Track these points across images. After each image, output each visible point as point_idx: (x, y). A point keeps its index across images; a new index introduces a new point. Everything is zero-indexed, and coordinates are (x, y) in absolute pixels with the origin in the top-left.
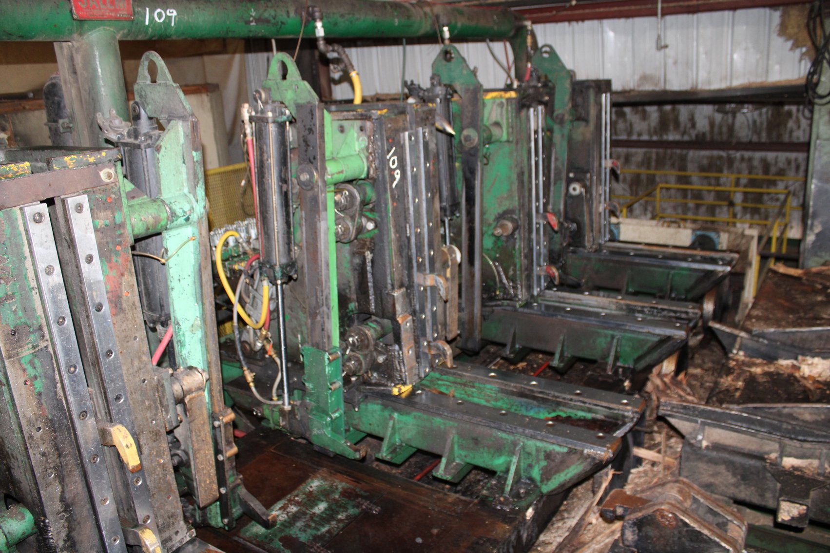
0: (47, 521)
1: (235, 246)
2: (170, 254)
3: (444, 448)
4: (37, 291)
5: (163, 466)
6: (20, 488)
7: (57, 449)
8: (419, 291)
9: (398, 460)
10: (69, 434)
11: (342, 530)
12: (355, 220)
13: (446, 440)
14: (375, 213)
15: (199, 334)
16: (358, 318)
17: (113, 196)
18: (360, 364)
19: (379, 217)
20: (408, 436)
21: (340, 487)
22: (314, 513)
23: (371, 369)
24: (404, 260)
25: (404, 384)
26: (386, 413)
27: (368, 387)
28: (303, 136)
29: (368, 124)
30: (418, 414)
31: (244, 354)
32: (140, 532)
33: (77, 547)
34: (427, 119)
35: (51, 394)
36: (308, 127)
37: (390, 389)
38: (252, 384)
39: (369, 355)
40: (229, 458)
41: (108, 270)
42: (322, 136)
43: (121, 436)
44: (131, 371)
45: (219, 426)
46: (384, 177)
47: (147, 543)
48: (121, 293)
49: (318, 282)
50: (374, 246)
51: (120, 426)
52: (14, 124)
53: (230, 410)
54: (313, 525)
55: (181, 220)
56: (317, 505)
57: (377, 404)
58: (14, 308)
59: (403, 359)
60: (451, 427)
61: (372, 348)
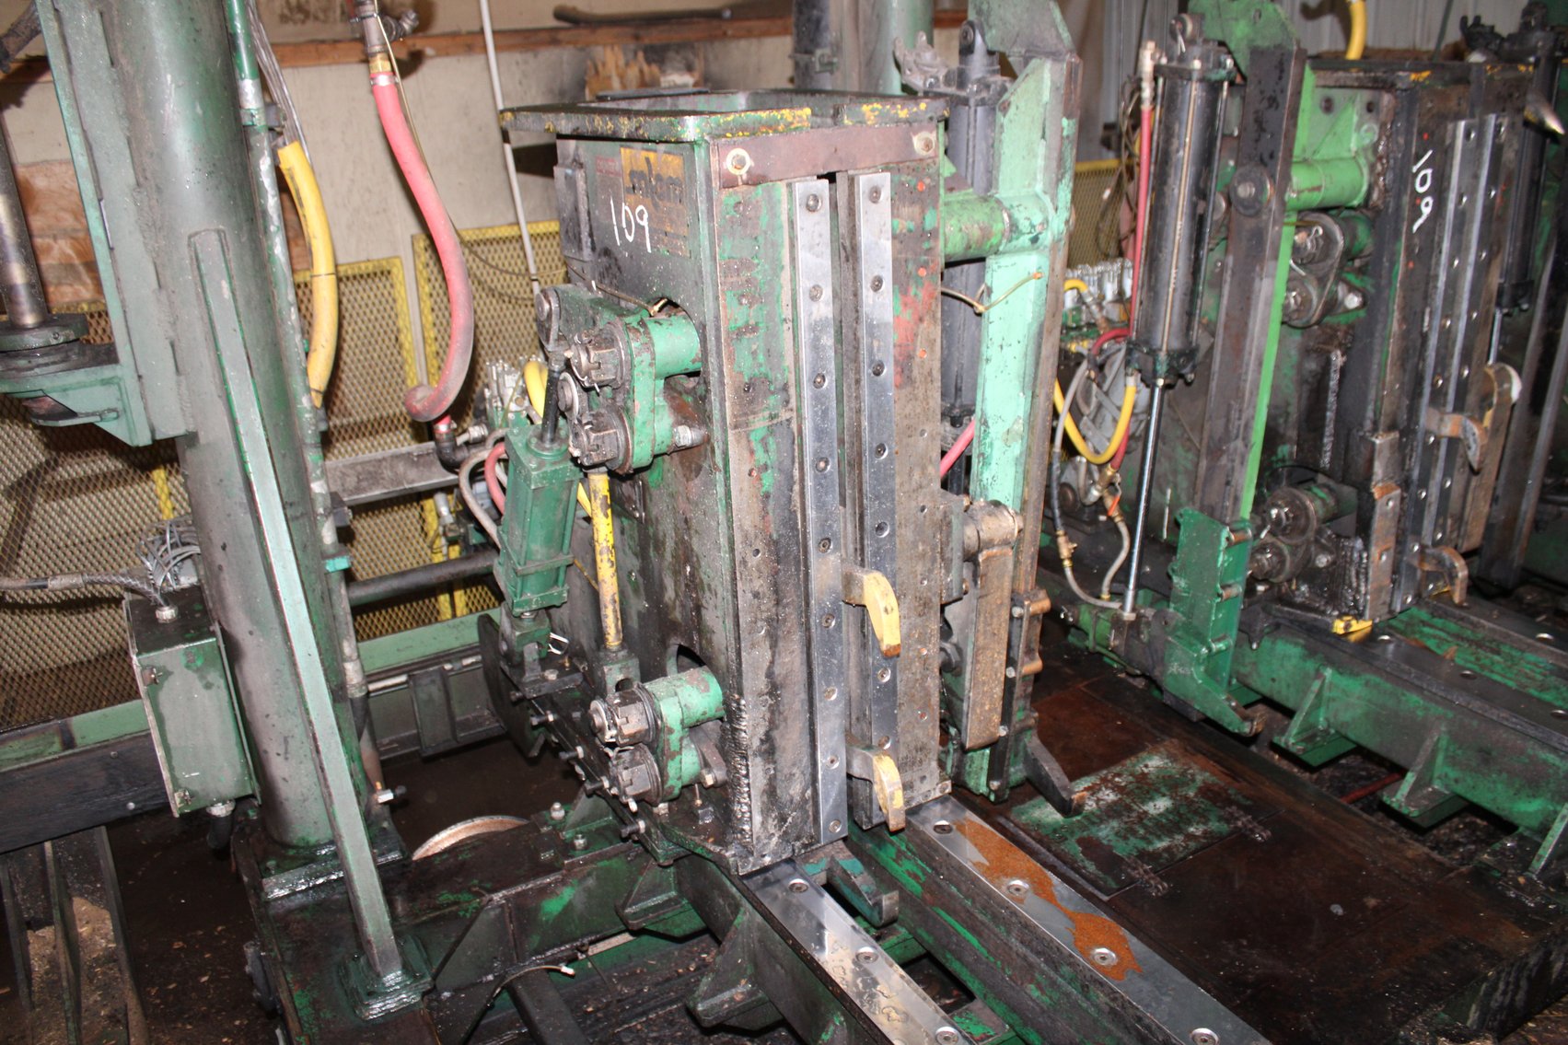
0: (743, 702)
1: (1073, 309)
2: (994, 297)
3: (1416, 753)
4: (790, 325)
5: (925, 660)
6: (710, 642)
7: (776, 592)
8: (1425, 443)
9: (1315, 759)
10: (798, 570)
11: (1192, 854)
12: (1325, 286)
13: (1422, 741)
14: (1366, 278)
15: (1017, 448)
16: (1290, 475)
17: (927, 181)
18: (1282, 562)
19: (1373, 286)
20: (1346, 716)
21: (1199, 778)
22: (1146, 813)
23: (1298, 579)
24: (1407, 378)
25: (1359, 616)
26: (1310, 666)
27: (1286, 609)
28: (1256, 112)
29: (1386, 99)
30: (1375, 679)
31: (1061, 507)
32: (875, 759)
33: (777, 756)
34: (1507, 99)
35: (783, 500)
36: (1267, 94)
37: (1329, 620)
38: (1067, 563)
39: (1304, 548)
40: (1024, 677)
41: (900, 308)
42: (1294, 115)
43: (876, 591)
44: (906, 487)
45: (1021, 618)
46: (1398, 208)
47: (885, 779)
48: (914, 350)
49: (1236, 394)
50: (1353, 341)
51: (878, 575)
52: (706, 60)
53: (1042, 594)
54: (1142, 832)
55: (1025, 240)
56: (1152, 799)
57: (1296, 644)
58: (754, 347)
59: (1366, 569)
60: (1439, 718)
61: (1310, 535)
